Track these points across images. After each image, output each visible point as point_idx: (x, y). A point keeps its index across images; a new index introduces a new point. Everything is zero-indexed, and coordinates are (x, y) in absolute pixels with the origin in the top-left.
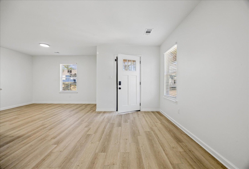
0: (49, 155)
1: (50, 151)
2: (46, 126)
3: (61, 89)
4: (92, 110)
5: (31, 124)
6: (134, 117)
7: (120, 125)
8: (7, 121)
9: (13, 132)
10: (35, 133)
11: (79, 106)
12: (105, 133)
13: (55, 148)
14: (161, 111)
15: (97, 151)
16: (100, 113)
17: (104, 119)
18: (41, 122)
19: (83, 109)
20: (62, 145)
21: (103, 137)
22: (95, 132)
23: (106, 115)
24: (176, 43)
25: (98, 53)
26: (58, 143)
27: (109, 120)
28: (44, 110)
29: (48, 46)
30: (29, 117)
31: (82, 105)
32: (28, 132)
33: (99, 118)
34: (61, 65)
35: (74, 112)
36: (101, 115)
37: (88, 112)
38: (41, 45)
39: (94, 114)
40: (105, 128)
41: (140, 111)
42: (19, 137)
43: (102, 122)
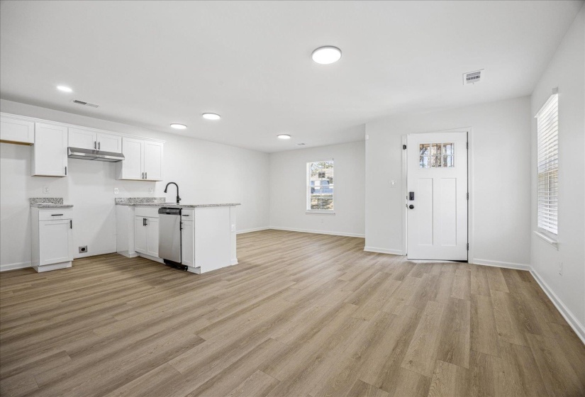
0: (287, 289)
1: (288, 286)
2: (285, 260)
3: (308, 208)
4: (358, 248)
5: (268, 254)
6: (441, 272)
7: (401, 278)
8: (243, 247)
9: (251, 259)
10: (273, 265)
11: (336, 238)
12: (367, 283)
13: (294, 285)
14: (533, 272)
15: (346, 301)
16: (370, 253)
17: (374, 265)
18: (280, 254)
19: (342, 245)
20: (302, 284)
21: (362, 287)
22: (352, 280)
23: (382, 260)
24: (556, 91)
25: (367, 137)
26: (297, 281)
27: (383, 267)
28: (284, 240)
29: (288, 137)
30: (264, 246)
31: (341, 238)
32: (265, 263)
33: (367, 262)
34: (308, 164)
35: (327, 247)
36: (372, 257)
37: (349, 250)
38: (280, 137)
39: (359, 254)
40: (371, 276)
41: (466, 262)
42: (256, 266)
43: (368, 268)
